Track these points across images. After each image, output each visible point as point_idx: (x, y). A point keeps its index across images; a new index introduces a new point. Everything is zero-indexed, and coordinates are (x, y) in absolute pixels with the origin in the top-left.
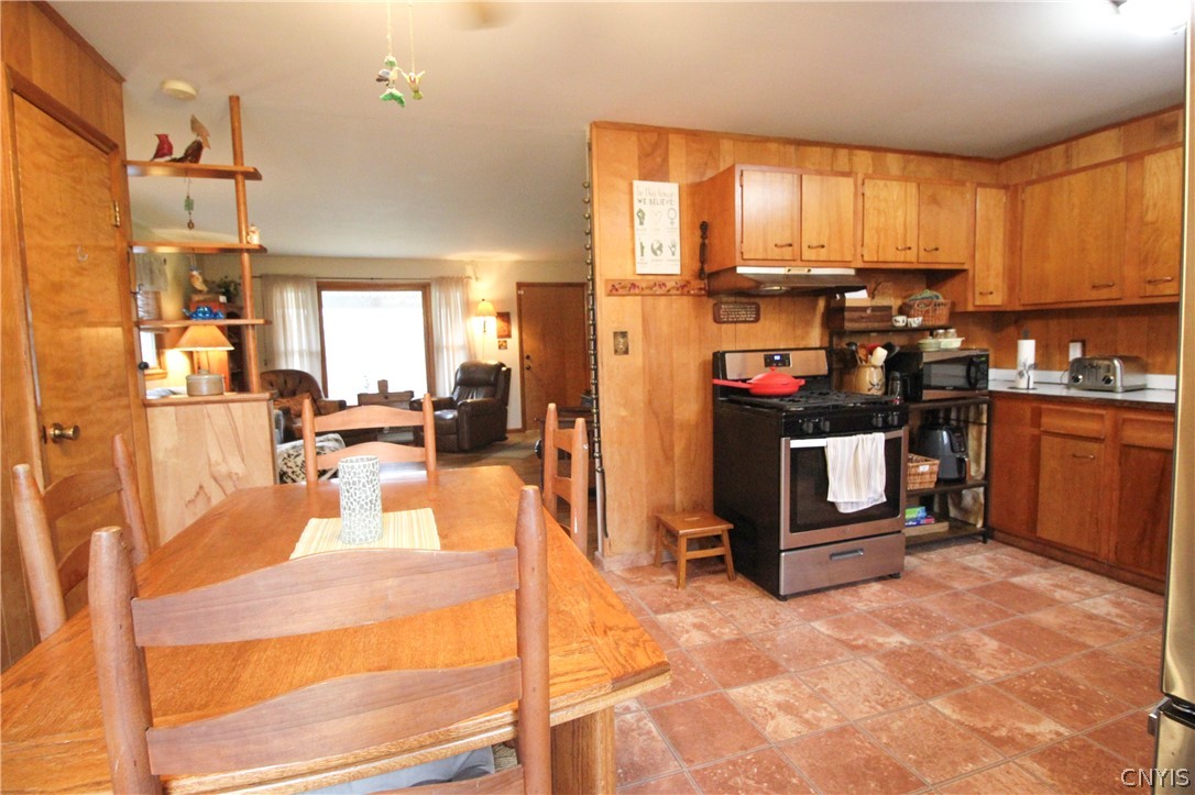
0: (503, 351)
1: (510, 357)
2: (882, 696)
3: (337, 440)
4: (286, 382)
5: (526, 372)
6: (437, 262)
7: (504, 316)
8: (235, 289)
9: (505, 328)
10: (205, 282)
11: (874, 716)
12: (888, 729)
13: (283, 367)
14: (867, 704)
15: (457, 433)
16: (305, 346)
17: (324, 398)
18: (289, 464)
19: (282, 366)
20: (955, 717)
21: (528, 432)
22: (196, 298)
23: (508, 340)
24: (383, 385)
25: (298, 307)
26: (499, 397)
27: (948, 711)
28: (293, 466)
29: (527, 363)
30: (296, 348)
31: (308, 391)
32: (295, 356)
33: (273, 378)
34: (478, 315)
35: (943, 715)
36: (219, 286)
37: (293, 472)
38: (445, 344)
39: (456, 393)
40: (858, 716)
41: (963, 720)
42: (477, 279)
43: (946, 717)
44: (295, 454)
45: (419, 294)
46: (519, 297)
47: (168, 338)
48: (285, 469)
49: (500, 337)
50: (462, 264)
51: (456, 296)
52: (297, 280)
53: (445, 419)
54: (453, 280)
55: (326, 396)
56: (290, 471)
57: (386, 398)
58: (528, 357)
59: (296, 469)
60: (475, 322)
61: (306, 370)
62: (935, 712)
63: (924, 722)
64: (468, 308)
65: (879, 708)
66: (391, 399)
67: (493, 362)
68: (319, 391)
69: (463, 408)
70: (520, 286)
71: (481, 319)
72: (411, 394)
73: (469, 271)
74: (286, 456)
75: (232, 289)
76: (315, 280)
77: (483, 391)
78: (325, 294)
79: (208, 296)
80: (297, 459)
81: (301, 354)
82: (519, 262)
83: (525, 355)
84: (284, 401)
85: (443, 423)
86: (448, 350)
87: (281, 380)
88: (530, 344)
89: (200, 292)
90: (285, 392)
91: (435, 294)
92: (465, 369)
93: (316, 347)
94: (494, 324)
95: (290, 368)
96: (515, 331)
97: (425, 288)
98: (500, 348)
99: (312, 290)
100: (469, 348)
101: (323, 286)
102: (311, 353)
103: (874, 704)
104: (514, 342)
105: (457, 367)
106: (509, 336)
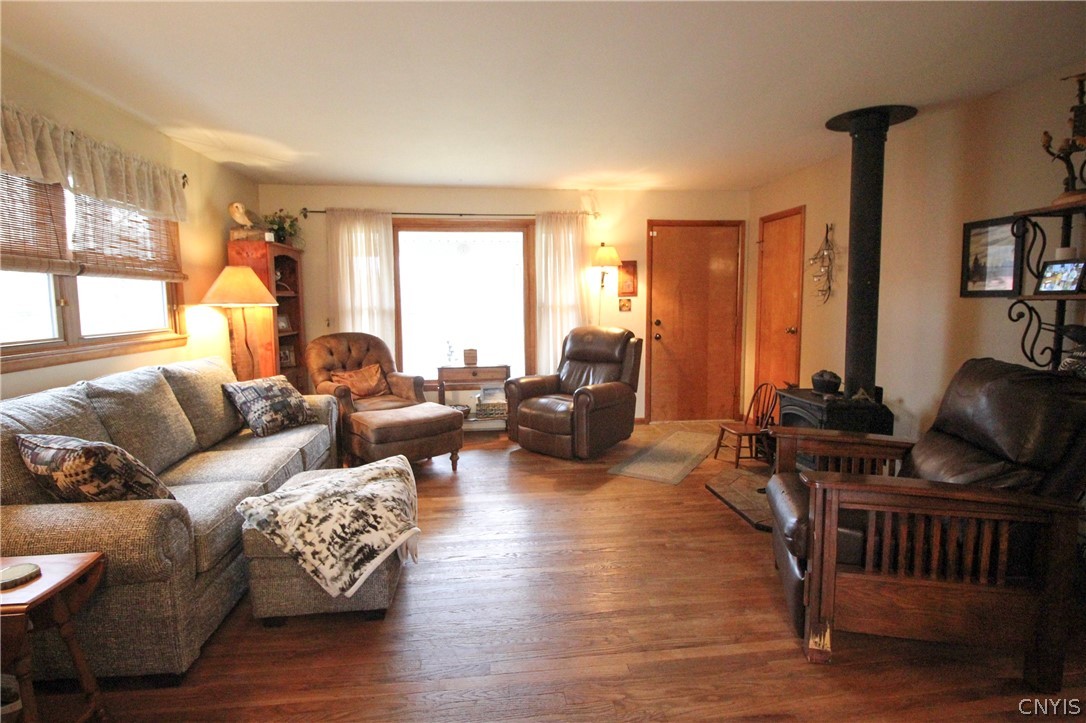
0: (624, 314)
1: (635, 323)
3: (400, 474)
4: (350, 350)
5: (654, 342)
6: (543, 192)
7: (629, 267)
8: (291, 226)
9: (631, 283)
10: (248, 213)
13: (349, 329)
15: (572, 433)
16: (376, 303)
17: (396, 372)
18: (309, 537)
19: (349, 327)
21: (653, 423)
22: (236, 235)
23: (633, 299)
24: (471, 356)
25: (369, 254)
26: (626, 379)
28: (316, 540)
29: (656, 330)
30: (365, 306)
31: (377, 362)
32: (363, 317)
33: (333, 343)
34: (595, 264)
36: (272, 223)
37: (314, 554)
38: (550, 304)
39: (564, 371)
42: (596, 215)
44: (321, 515)
45: (518, 237)
46: (650, 240)
47: (188, 289)
48: (300, 546)
49: (622, 294)
50: (577, 195)
51: (568, 237)
52: (368, 215)
53: (555, 412)
54: (566, 216)
55: (400, 370)
56: (308, 550)
57: (475, 374)
58: (658, 323)
59: (321, 548)
60: (592, 273)
61: (376, 333)
64: (583, 254)
66: (481, 376)
67: (617, 330)
68: (390, 362)
69: (582, 397)
70: (652, 224)
71: (599, 270)
72: (507, 370)
73: (586, 206)
74: (304, 519)
75: (287, 225)
76: (390, 217)
77: (603, 370)
78: (403, 235)
79: (251, 233)
80: (323, 527)
81: (371, 312)
82: (653, 192)
83: (654, 320)
84: (346, 375)
85: (552, 416)
86: (554, 311)
87: (343, 347)
88: (662, 305)
89: (242, 227)
90: (349, 363)
91: (541, 236)
92: (577, 337)
93: (390, 304)
94: (616, 277)
95: (358, 330)
96: (642, 288)
97: (526, 227)
98: (621, 309)
99: (387, 229)
100: (582, 309)
101: (400, 224)
102: (382, 312)
104: (640, 302)
105: (567, 333)
106: (634, 293)
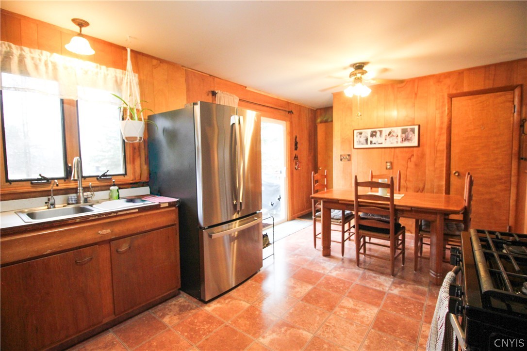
2: (331, 331)
11: (327, 319)
12: (319, 315)
14: (333, 324)
20: (301, 331)
27: (305, 333)
35: (305, 330)
40: (331, 317)
41: (298, 330)
43: (304, 329)
62: (309, 331)
63: (310, 323)
65: (328, 324)
103: (331, 325)
